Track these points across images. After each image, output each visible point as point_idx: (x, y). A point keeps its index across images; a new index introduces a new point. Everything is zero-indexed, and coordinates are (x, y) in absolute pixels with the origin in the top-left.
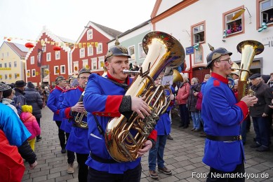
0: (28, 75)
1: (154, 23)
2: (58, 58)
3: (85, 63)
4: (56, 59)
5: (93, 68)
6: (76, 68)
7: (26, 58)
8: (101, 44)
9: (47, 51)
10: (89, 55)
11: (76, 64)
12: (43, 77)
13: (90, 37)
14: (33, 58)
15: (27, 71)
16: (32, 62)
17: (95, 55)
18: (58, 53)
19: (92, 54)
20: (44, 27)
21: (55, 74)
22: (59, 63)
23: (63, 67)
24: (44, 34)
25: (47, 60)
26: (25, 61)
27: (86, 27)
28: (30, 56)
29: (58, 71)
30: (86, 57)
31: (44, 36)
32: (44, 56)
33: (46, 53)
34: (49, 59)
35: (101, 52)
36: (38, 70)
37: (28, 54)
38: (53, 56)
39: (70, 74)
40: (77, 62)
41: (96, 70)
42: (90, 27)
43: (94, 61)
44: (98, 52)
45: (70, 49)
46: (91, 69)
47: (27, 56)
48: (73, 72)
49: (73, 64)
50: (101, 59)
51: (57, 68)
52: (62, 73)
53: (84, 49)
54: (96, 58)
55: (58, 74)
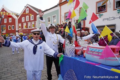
1: (60, 6)
3: (25, 25)
4: (10, 22)
5: (28, 27)
6: (20, 27)
8: (33, 16)
9: (5, 18)
10: (27, 20)
11: (20, 25)
12: (2, 31)
13: (27, 12)
18: (10, 19)
20: (3, 6)
21: (9, 29)
22: (11, 24)
23: (13, 26)
24: (3, 9)
25: (5, 23)
27: (25, 7)
29: (10, 28)
30: (25, 22)
31: (3, 10)
32: (3, 20)
33: (4, 19)
34: (5, 22)
35: (33, 19)
38: (8, 21)
39: (17, 30)
40: (21, 24)
41: (30, 28)
42: (28, 7)
43: (29, 24)
44: (31, 19)
45: (17, 17)
46: (27, 28)
48: (18, 29)
49: (18, 25)
50: (33, 23)
51: (10, 26)
52: (12, 29)
53: (24, 18)
54: (30, 22)
55: (10, 29)
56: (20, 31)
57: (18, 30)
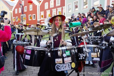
0: (14, 20)
2: (31, 10)
3: (48, 13)
4: (30, 10)
5: (53, 16)
6: (42, 16)
7: (13, 10)
10: (51, 7)
11: (42, 13)
14: (16, 10)
15: (13, 18)
16: (16, 13)
17: (55, 7)
18: (31, 6)
19: (53, 6)
21: (29, 20)
22: (32, 13)
23: (34, 16)
25: (25, 11)
26: (12, 12)
28: (15, 9)
29: (31, 18)
30: (49, 8)
33: (24, 7)
35: (59, 5)
36: (19, 17)
37: (14, 8)
38: (28, 8)
39: (38, 20)
40: (43, 12)
43: (54, 11)
44: (57, 5)
47: (13, 8)
48: (40, 18)
49: (40, 13)
50: (59, 9)
51: (30, 16)
52: (33, 19)
53: (47, 3)
54: (56, 9)
55: (31, 20)
56: (42, 22)
57: (41, 21)
